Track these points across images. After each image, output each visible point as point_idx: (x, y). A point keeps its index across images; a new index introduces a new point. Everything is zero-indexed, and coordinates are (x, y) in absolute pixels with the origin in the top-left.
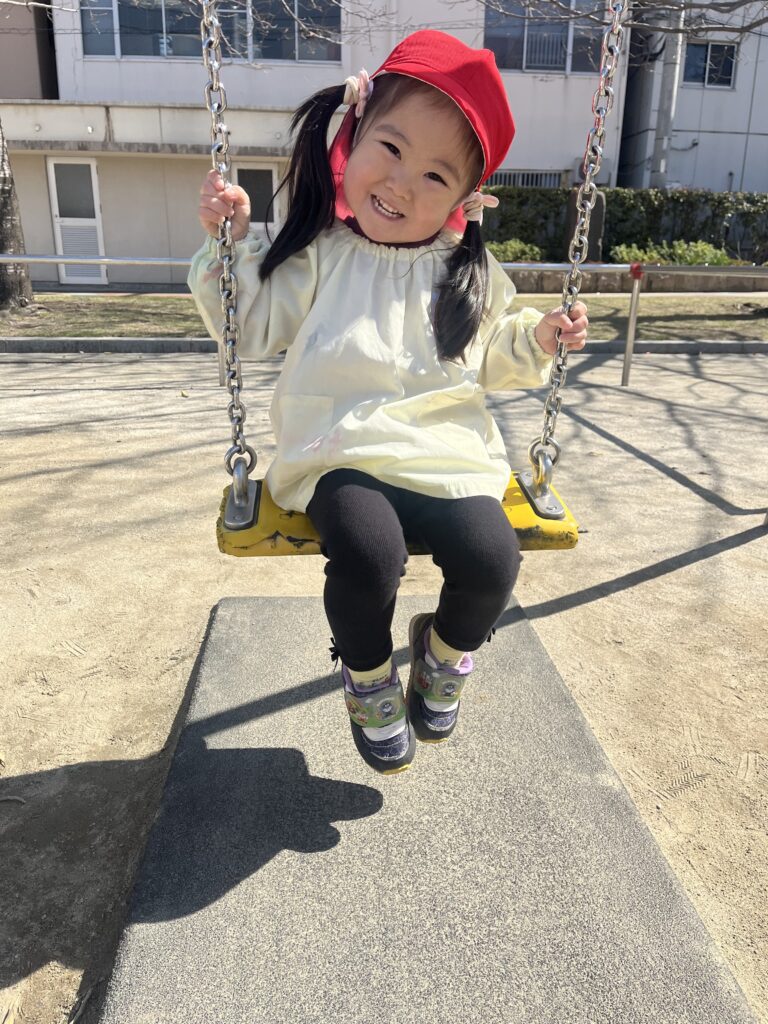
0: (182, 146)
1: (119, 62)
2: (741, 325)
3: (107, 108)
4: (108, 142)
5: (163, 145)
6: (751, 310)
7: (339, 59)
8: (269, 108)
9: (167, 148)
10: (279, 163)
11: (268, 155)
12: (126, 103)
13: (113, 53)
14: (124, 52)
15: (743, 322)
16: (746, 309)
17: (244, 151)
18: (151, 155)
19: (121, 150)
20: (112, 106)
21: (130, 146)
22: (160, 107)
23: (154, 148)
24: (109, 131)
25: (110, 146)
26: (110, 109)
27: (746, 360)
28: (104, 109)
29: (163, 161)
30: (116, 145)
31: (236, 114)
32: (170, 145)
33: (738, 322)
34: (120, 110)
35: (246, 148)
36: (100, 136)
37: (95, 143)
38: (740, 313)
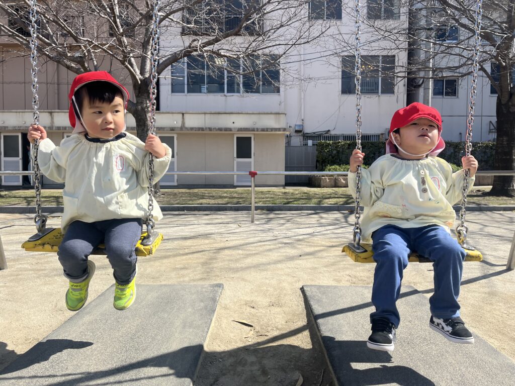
0: (214, 128)
1: (186, 95)
2: (477, 199)
3: (183, 114)
4: (183, 127)
5: (206, 128)
6: (480, 193)
7: (279, 92)
8: (251, 113)
9: (208, 129)
10: (254, 134)
11: (250, 131)
12: (191, 112)
13: (184, 92)
14: (188, 92)
15: (478, 198)
16: (478, 192)
17: (240, 130)
18: (200, 132)
19: (188, 130)
20: (185, 113)
21: (192, 129)
22: (205, 113)
23: (202, 129)
24: (183, 123)
25: (184, 129)
26: (185, 115)
27: (483, 214)
28: (181, 115)
29: (205, 134)
30: (186, 128)
31: (237, 115)
32: (209, 128)
33: (476, 198)
34: (188, 115)
35: (241, 128)
36: (179, 125)
37: (178, 128)
38: (476, 194)
